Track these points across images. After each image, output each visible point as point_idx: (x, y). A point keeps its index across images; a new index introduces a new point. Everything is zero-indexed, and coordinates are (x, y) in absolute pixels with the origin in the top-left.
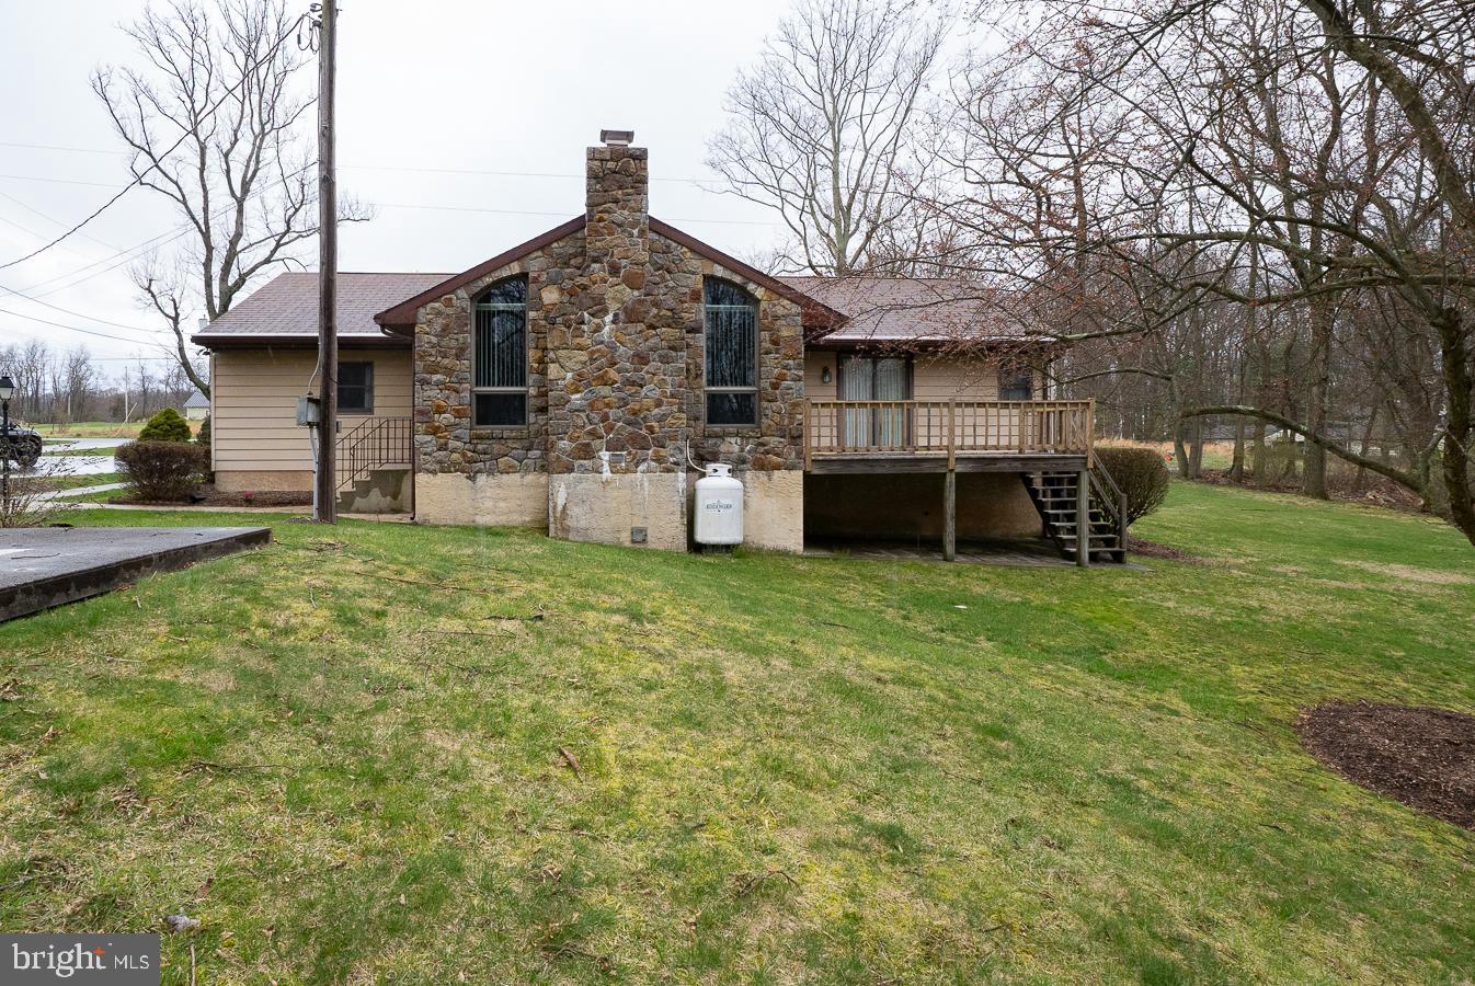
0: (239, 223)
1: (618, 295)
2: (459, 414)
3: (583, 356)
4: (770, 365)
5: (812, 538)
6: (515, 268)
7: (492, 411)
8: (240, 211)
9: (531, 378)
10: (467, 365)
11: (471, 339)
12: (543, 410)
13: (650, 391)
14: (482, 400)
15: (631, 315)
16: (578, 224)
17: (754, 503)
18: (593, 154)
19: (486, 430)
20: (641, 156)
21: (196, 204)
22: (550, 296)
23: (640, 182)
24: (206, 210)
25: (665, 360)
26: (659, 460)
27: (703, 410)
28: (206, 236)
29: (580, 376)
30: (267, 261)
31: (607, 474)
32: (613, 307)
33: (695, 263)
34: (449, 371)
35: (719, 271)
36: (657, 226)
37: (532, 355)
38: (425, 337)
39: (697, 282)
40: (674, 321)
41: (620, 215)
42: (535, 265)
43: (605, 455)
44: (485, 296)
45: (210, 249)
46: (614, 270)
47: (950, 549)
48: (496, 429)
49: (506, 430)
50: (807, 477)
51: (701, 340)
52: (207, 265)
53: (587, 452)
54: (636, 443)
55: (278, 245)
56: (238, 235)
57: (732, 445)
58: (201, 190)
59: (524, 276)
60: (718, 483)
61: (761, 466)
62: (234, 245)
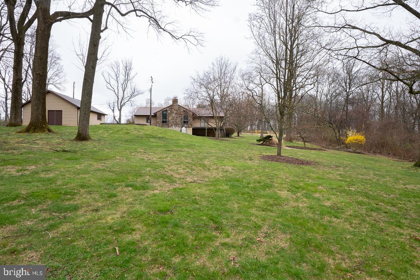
0: (123, 95)
1: (175, 112)
2: (161, 122)
3: (172, 117)
4: (189, 118)
5: (193, 134)
6: (166, 109)
7: (163, 122)
8: (124, 93)
9: (167, 119)
10: (162, 118)
11: (162, 115)
12: (168, 122)
13: (178, 120)
14: (163, 121)
15: (176, 114)
16: (171, 105)
17: (187, 130)
18: (173, 99)
19: (163, 124)
20: (177, 100)
21: (116, 92)
22: (169, 112)
23: (177, 102)
24: (118, 93)
25: (179, 118)
26: (178, 126)
27: (183, 122)
28: (118, 97)
29: (171, 119)
30: (128, 101)
31: (174, 127)
32: (174, 113)
33: (182, 109)
34: (160, 118)
35: (184, 109)
36: (179, 105)
37: (167, 117)
38: (158, 115)
39: (183, 110)
40: (180, 114)
41: (175, 105)
42: (168, 109)
43: (174, 126)
44: (163, 112)
45: (118, 99)
46: (175, 110)
47: (206, 135)
48: (164, 124)
49: (165, 124)
50: (193, 128)
51: (183, 116)
52: (118, 101)
53: (172, 126)
54: (176, 125)
55: (130, 98)
56: (123, 97)
57: (186, 125)
58: (117, 90)
59: (167, 110)
60: (184, 128)
61: (188, 127)
62: (122, 98)
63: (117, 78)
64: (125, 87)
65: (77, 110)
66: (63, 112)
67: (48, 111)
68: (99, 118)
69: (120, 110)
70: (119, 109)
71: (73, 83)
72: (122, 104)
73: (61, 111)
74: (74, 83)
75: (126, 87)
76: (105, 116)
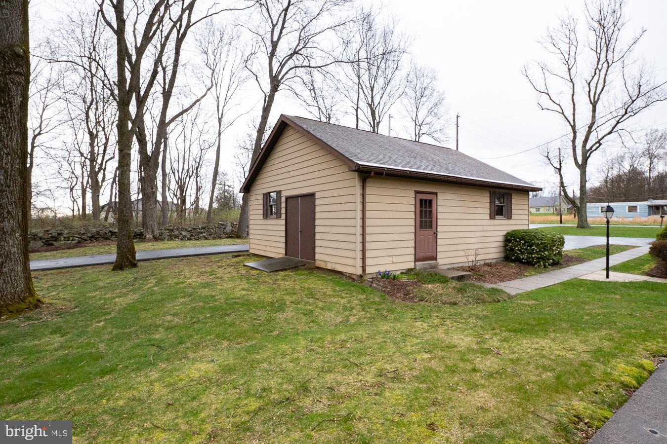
0: (594, 117)
8: (594, 111)
21: (569, 113)
24: (574, 114)
28: (573, 127)
30: (610, 133)
45: (575, 133)
52: (574, 141)
55: (618, 122)
62: (590, 128)
63: (569, 69)
64: (598, 92)
65: (357, 183)
66: (317, 202)
67: (287, 198)
68: (500, 211)
69: (582, 167)
70: (580, 162)
71: (456, 116)
72: (588, 147)
73: (312, 195)
74: (458, 117)
75: (604, 86)
76: (531, 193)
